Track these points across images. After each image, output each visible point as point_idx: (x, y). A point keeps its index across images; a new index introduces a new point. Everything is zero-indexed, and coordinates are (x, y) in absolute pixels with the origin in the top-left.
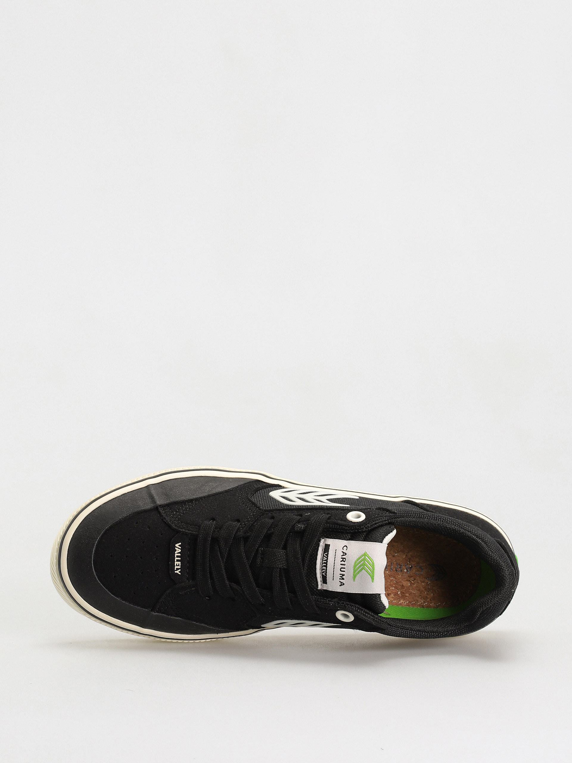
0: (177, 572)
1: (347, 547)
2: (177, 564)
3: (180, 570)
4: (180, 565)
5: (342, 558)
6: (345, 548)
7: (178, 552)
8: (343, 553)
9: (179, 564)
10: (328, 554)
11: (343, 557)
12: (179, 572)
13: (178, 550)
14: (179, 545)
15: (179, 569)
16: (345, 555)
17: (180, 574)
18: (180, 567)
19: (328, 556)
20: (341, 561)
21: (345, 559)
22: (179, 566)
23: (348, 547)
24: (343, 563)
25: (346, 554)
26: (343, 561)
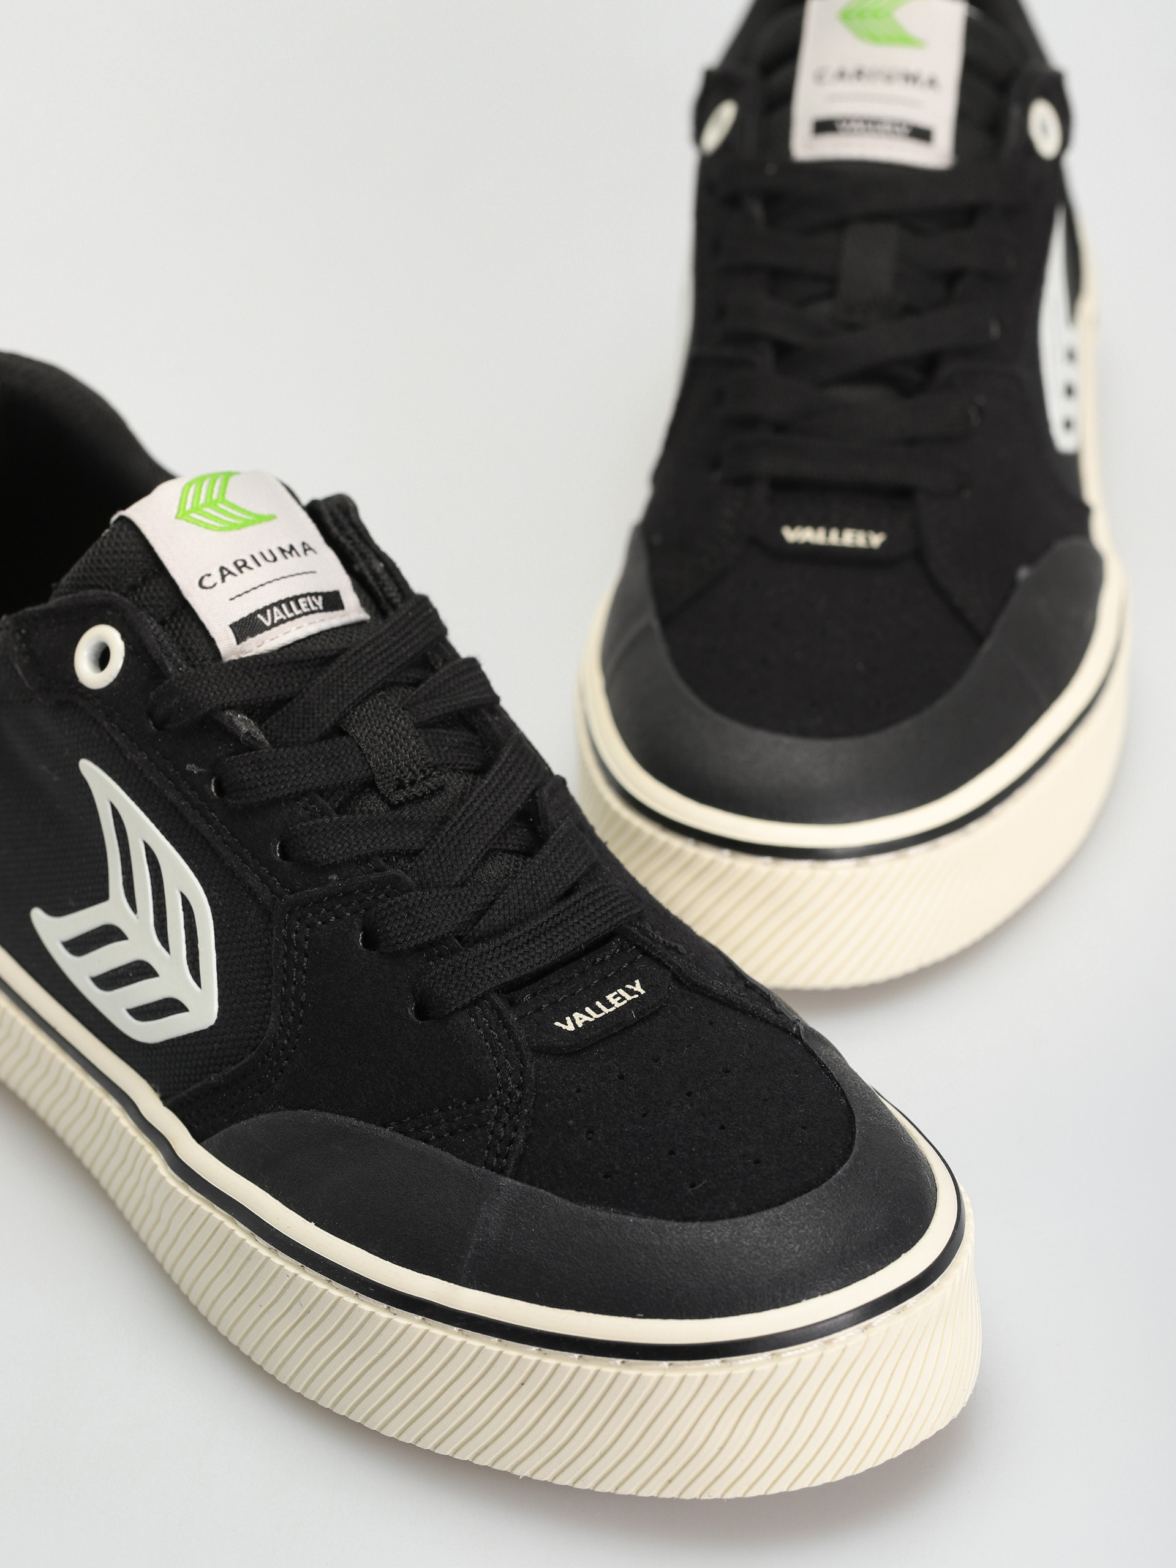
0: (638, 987)
1: (202, 578)
2: (619, 1002)
3: (629, 986)
4: (615, 993)
5: (241, 572)
6: (207, 582)
7: (582, 1016)
8: (223, 577)
9: (615, 997)
10: (258, 612)
11: (234, 570)
12: (634, 985)
13: (581, 1019)
14: (567, 1025)
15: (627, 991)
16: (226, 569)
17: (637, 982)
18: (621, 991)
19: (265, 608)
20: (250, 568)
21: (235, 563)
22: (619, 995)
23: (200, 578)
24: (251, 563)
25: (222, 569)
26: (245, 565)
